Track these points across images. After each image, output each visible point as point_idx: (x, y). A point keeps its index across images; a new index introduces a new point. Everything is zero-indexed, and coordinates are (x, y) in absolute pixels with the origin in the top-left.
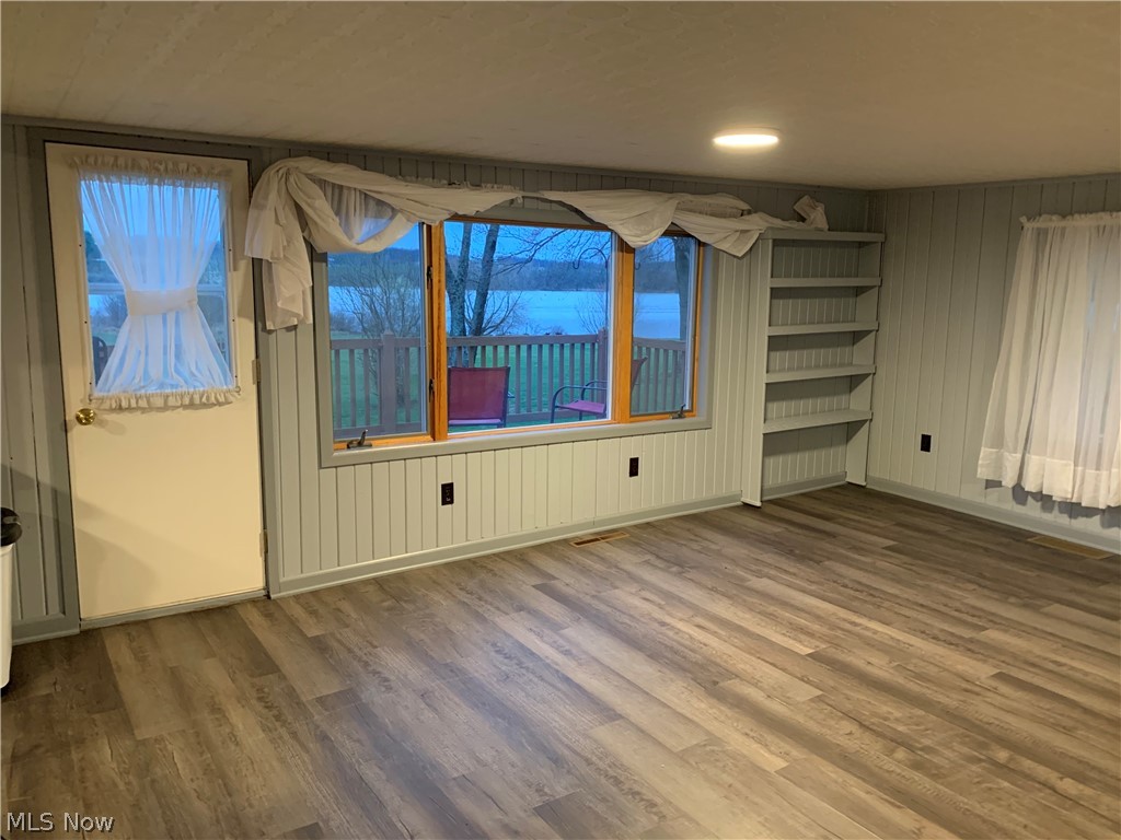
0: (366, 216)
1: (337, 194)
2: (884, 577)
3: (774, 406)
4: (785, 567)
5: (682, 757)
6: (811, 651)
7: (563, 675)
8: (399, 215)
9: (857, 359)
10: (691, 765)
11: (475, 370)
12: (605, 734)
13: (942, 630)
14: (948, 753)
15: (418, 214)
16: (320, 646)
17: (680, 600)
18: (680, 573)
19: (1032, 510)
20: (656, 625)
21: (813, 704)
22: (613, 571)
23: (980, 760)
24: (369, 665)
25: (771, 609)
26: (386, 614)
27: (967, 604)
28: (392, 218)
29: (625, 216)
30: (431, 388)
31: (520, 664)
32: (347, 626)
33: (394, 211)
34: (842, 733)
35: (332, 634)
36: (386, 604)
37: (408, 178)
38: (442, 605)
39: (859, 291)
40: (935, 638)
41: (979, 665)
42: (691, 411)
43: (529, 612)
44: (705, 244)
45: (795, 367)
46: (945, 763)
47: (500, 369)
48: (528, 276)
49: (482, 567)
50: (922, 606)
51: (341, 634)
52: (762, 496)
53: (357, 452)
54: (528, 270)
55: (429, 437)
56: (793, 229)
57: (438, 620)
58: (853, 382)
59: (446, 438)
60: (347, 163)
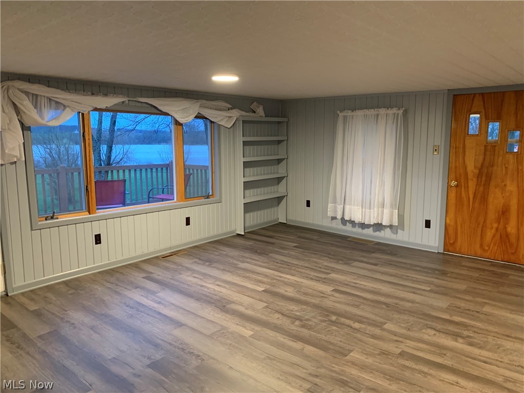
0: (50, 109)
1: (35, 99)
2: (293, 258)
3: (247, 192)
4: (254, 258)
5: (210, 337)
6: (263, 289)
7: (158, 312)
8: (67, 109)
9: (281, 170)
10: (215, 339)
11: (108, 181)
12: (178, 332)
13: (314, 276)
14: (314, 320)
15: (77, 108)
16: (37, 314)
17: (210, 276)
18: (209, 265)
19: (349, 227)
20: (199, 287)
21: (264, 309)
22: (180, 267)
23: (326, 321)
24: (64, 319)
25: (248, 275)
26: (70, 296)
27: (324, 265)
28: (64, 110)
29: (177, 109)
30: (87, 189)
31: (138, 310)
32: (51, 303)
33: (65, 107)
34: (276, 319)
35: (44, 308)
36: (70, 292)
37: (71, 91)
38: (99, 290)
39: (279, 142)
40: (312, 279)
41: (328, 287)
42: (212, 195)
43: (141, 289)
44: (214, 122)
45: (255, 174)
46: (313, 324)
47: (121, 181)
48: (133, 137)
49: (117, 272)
50: (307, 267)
51: (47, 307)
52: (244, 231)
53: (51, 221)
54: (133, 135)
55: (87, 213)
56: (250, 116)
57: (97, 296)
58: (279, 180)
59: (96, 213)
60: (40, 84)
